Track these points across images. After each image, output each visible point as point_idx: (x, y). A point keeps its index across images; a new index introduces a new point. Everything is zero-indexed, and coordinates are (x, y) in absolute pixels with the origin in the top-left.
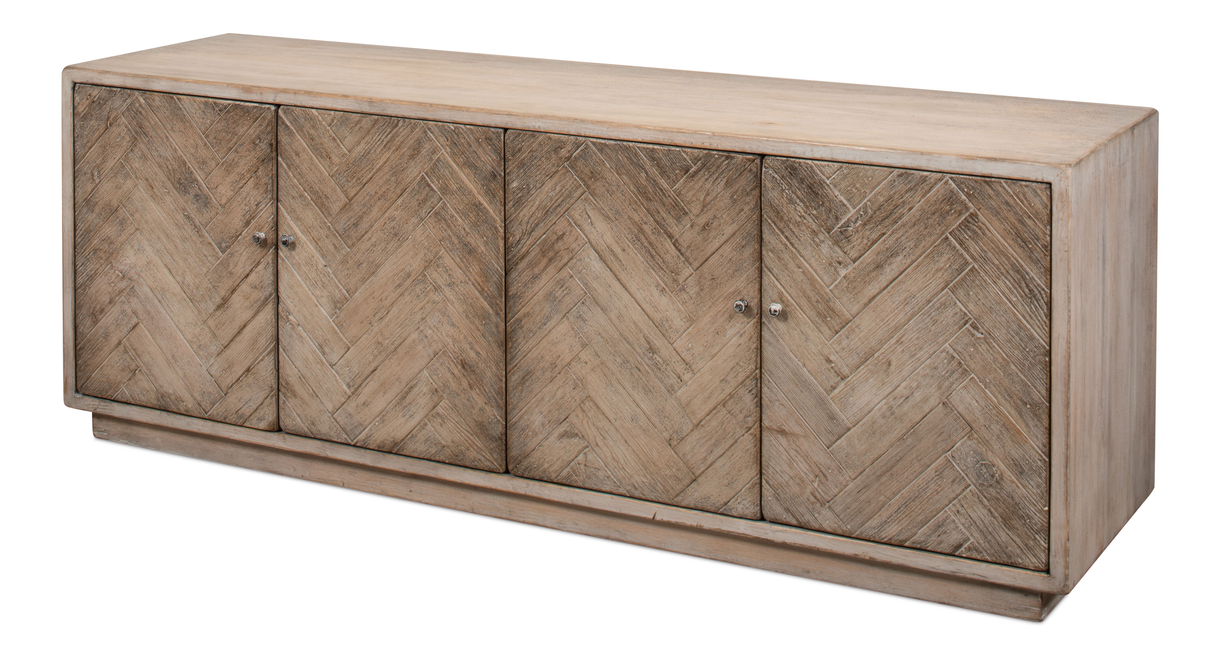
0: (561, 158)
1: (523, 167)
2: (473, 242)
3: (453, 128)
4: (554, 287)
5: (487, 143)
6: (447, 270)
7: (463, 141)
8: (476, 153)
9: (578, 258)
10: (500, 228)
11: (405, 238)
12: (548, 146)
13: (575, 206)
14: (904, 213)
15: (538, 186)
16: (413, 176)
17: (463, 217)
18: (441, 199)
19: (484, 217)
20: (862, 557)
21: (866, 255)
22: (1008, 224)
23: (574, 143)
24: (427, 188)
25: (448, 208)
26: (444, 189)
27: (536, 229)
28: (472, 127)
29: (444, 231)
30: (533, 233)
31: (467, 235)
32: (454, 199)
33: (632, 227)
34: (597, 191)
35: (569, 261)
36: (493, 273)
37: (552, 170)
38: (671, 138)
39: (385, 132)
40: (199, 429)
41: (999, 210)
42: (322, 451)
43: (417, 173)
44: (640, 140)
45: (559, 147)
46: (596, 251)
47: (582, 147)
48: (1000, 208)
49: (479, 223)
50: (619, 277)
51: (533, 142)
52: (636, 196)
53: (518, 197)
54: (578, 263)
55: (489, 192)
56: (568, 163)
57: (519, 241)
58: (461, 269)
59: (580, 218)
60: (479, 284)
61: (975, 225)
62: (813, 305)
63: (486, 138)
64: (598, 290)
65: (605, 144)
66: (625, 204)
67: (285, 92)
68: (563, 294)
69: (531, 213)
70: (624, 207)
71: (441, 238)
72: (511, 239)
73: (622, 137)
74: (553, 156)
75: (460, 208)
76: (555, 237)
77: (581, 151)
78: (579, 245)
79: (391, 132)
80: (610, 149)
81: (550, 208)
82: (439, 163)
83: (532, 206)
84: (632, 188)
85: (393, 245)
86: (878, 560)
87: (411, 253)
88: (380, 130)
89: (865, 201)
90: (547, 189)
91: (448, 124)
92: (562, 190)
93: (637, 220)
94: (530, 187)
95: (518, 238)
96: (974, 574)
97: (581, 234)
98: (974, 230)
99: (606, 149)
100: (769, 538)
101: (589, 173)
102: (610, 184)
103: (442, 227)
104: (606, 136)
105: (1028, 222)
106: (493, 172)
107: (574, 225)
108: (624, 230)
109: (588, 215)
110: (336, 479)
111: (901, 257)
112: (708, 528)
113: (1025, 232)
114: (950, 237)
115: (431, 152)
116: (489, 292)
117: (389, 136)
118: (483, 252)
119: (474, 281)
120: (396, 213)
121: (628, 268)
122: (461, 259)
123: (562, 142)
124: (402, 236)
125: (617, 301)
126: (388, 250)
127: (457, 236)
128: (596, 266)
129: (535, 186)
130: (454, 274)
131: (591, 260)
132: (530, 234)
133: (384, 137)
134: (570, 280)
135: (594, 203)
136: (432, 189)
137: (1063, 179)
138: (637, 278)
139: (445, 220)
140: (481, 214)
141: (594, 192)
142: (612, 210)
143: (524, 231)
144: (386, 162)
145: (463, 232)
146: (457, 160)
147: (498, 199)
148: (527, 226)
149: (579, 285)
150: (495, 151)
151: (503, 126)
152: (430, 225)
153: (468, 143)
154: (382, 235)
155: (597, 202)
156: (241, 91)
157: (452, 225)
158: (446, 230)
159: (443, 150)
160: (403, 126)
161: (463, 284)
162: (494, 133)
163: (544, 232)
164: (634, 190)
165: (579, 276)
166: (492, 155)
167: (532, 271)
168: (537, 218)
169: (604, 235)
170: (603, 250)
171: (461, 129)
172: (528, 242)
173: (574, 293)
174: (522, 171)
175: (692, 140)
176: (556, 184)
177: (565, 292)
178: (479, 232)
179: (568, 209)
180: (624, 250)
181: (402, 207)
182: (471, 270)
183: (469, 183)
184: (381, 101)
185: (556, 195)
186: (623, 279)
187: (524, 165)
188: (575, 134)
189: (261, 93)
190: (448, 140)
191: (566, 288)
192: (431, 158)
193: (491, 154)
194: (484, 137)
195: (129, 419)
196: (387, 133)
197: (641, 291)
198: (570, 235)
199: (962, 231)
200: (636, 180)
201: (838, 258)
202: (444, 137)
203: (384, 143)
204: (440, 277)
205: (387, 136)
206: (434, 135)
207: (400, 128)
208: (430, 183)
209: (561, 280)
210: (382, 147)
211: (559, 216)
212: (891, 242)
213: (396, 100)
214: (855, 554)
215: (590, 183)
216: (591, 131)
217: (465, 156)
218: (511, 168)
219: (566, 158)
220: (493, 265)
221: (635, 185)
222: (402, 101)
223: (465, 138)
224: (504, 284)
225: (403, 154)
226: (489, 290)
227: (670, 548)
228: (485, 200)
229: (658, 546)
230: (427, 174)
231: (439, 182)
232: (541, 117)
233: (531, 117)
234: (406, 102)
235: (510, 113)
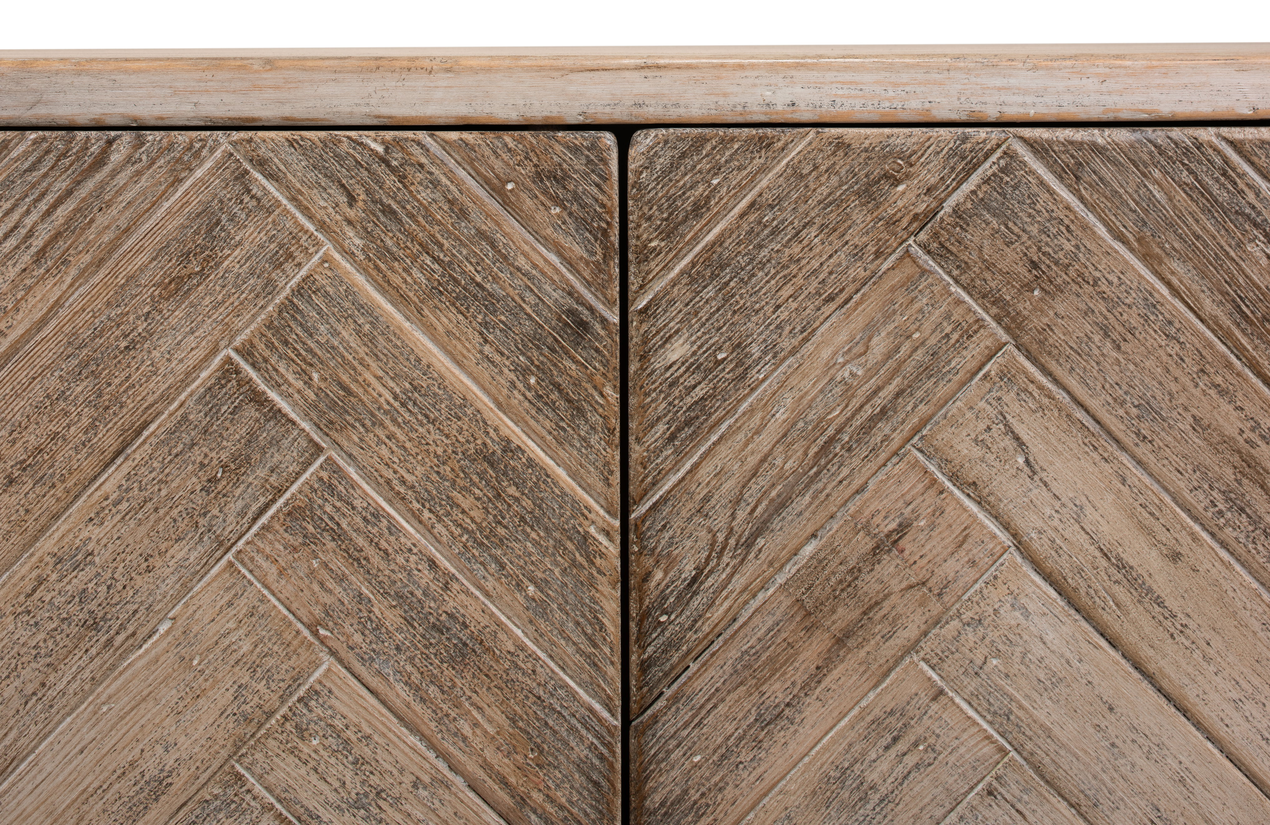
0: (892, 222)
1: (713, 277)
2: (472, 613)
3: (380, 149)
4: (857, 748)
5: (545, 192)
6: (347, 742)
7: (425, 195)
8: (493, 244)
9: (967, 616)
10: (602, 538)
11: (140, 636)
12: (834, 180)
13: (953, 408)
15: (786, 344)
16: (181, 369)
17: (426, 514)
18: (319, 450)
19: (527, 503)
23: (953, 153)
24: (251, 412)
25: (353, 485)
26: (333, 406)
27: (776, 524)
28: (469, 136)
29: (331, 584)
30: (761, 542)
31: (446, 587)
32: (380, 442)
33: (1208, 459)
34: (1057, 336)
35: (925, 634)
36: (572, 729)
37: (852, 273)
39: (43, 195)
43: (200, 353)
44: (1246, 112)
45: (886, 176)
46: (1048, 577)
47: (987, 168)
49: (501, 531)
50: (1151, 668)
51: (763, 170)
52: (1226, 337)
53: (689, 400)
54: (970, 636)
55: (555, 396)
56: (923, 236)
57: (694, 580)
58: (414, 729)
59: (977, 452)
60: (504, 782)
63: (538, 176)
64: (1056, 730)
65: (1095, 148)
66: (1178, 373)
68: (900, 770)
69: (752, 461)
70: (1174, 387)
71: (318, 611)
72: (659, 575)
73: (1166, 110)
74: (858, 216)
75: (409, 478)
76: (864, 544)
77: (986, 181)
78: (973, 563)
79: (69, 193)
80: (1115, 163)
81: (839, 431)
82: (310, 301)
83: (758, 432)
84: (1209, 306)
85: (82, 669)
87: (169, 695)
88: (17, 192)
90: (826, 353)
91: (353, 134)
92: (897, 349)
93: (1231, 431)
94: (748, 355)
95: (689, 570)
97: (981, 516)
99: (1098, 163)
101: (1022, 270)
102: (1112, 303)
103: (325, 565)
104: (1095, 114)
106: (571, 312)
107: (948, 484)
108: (1174, 476)
109: (1017, 438)
115: (271, 261)
116: (549, 807)
117: (62, 212)
118: (522, 648)
119: (481, 774)
120: (96, 532)
121: (1192, 625)
122: (418, 689)
123: (900, 155)
124: (122, 627)
125: (1141, 762)
126: (52, 693)
127: (399, 596)
128: (1050, 637)
129: (771, 348)
130: (381, 755)
131: (1027, 614)
132: (749, 544)
133: (34, 216)
134: (935, 707)
135: (1041, 388)
136: (277, 414)
138: (1231, 659)
139: (338, 535)
140: (512, 490)
141: (1041, 343)
142: (1122, 403)
143: (721, 537)
144: (43, 322)
145: (426, 576)
146: (396, 280)
147: (595, 418)
148: (733, 516)
149: (975, 723)
150: (583, 224)
151: (621, 115)
152: (265, 565)
153: (451, 203)
154: (23, 634)
155: (1056, 381)
157: (370, 551)
158: (341, 579)
159: (328, 247)
160: (129, 160)
161: (423, 793)
162: (575, 150)
163: (810, 530)
164: (1219, 312)
165: (972, 685)
166: (566, 242)
167: (755, 697)
168: (781, 476)
169: (1088, 510)
170: (1080, 571)
171: (416, 150)
172: (739, 582)
173: (952, 759)
174: (709, 292)
176: (871, 329)
177: (910, 760)
178: (502, 567)
179: (924, 422)
180: (1175, 557)
181: (124, 506)
182: (467, 730)
183: (457, 371)
185: (871, 372)
186: (1170, 671)
187: (722, 267)
188: (954, 117)
190: (352, 200)
191: (916, 744)
192: (269, 282)
193: (561, 239)
194: (527, 170)
196: (50, 198)
197: (1249, 707)
198: (932, 526)
200: (1228, 272)
202: (334, 190)
203: (37, 243)
204: (314, 778)
205: (48, 213)
206: (288, 187)
207: (114, 174)
208: (263, 387)
209: (892, 713)
210: (26, 258)
211: (883, 456)
213: (92, 60)
215: (1024, 307)
216: (1029, 100)
217: (436, 260)
218: (658, 286)
219: (916, 217)
220: (574, 696)
221: (1225, 294)
222: (127, 60)
223: (435, 184)
224: (618, 766)
225: (130, 278)
226: (551, 800)
228: (530, 432)
230: (246, 352)
231: (308, 383)
232: (798, 66)
233: (753, 66)
234: (145, 60)
235: (650, 62)
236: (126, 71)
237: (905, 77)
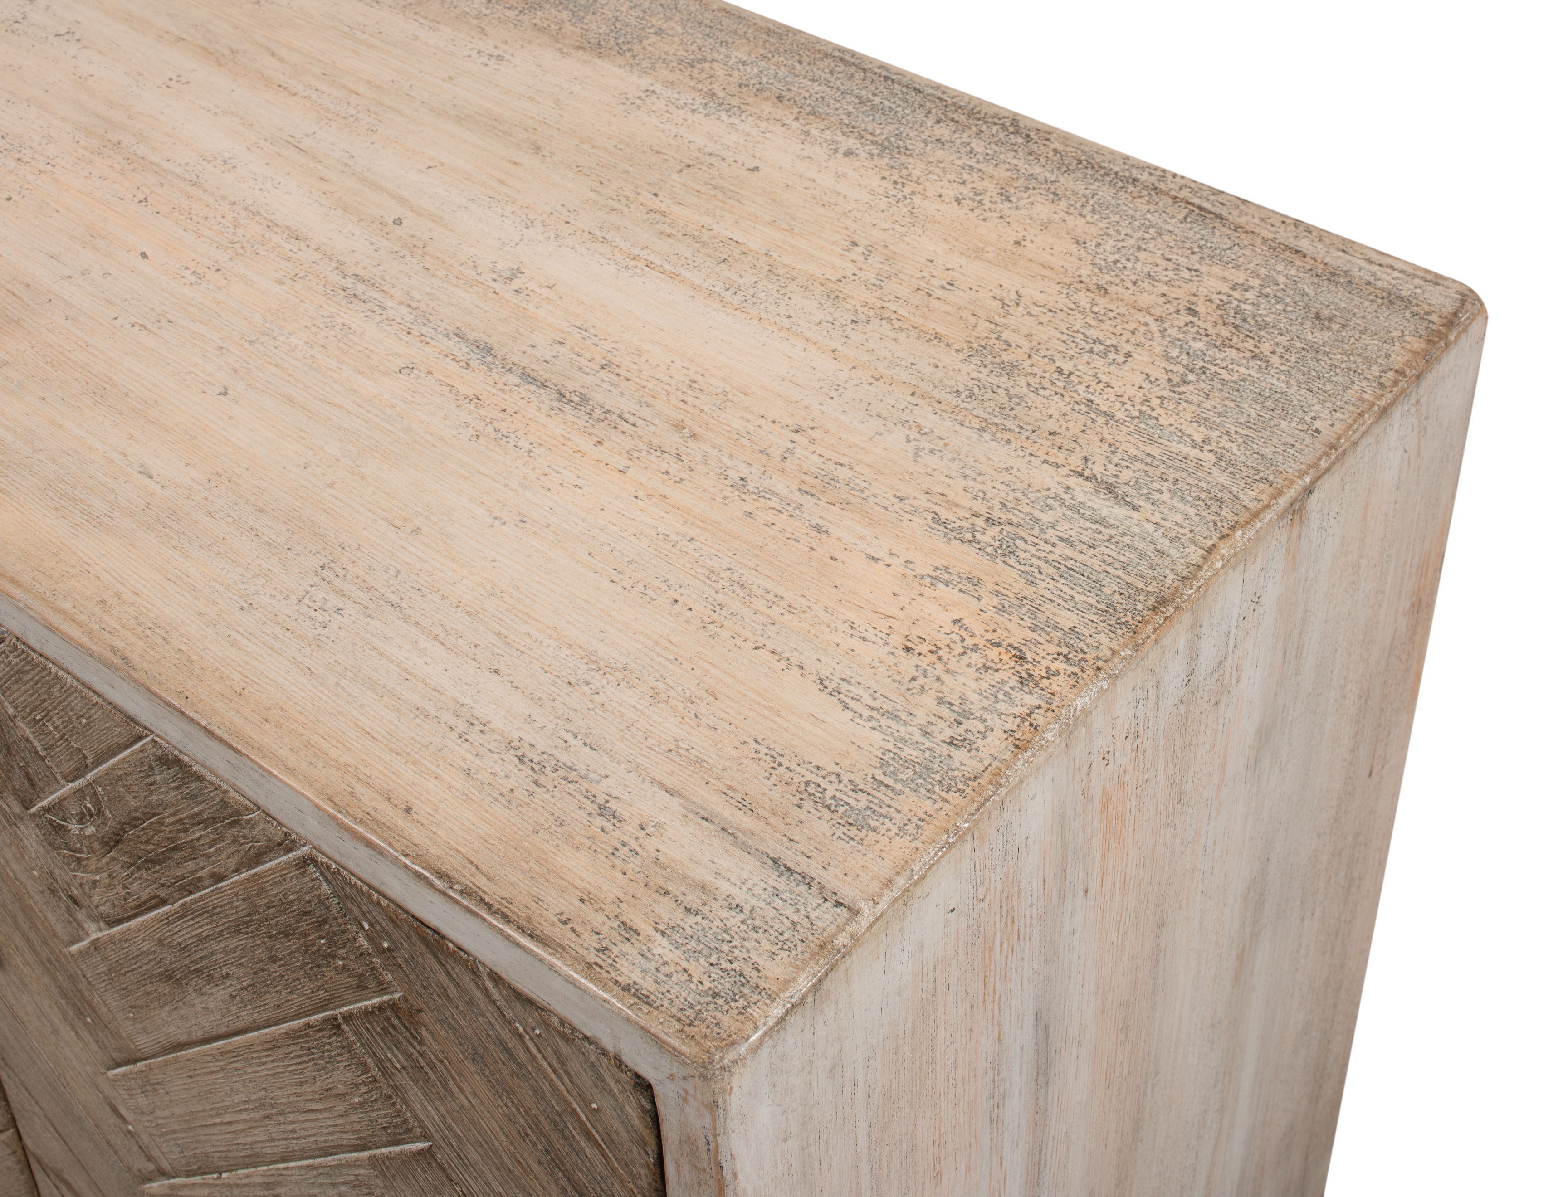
14: (200, 879)
21: (133, 923)
22: (518, 1109)
41: (481, 1051)
48: (486, 1049)
61: (414, 1048)
62: (43, 963)
89: (90, 776)
98: (409, 1056)
105: (582, 1144)
111: (221, 993)
113: (580, 1170)
114: (345, 1027)
199: (377, 1037)
201: (69, 885)
212: (186, 931)
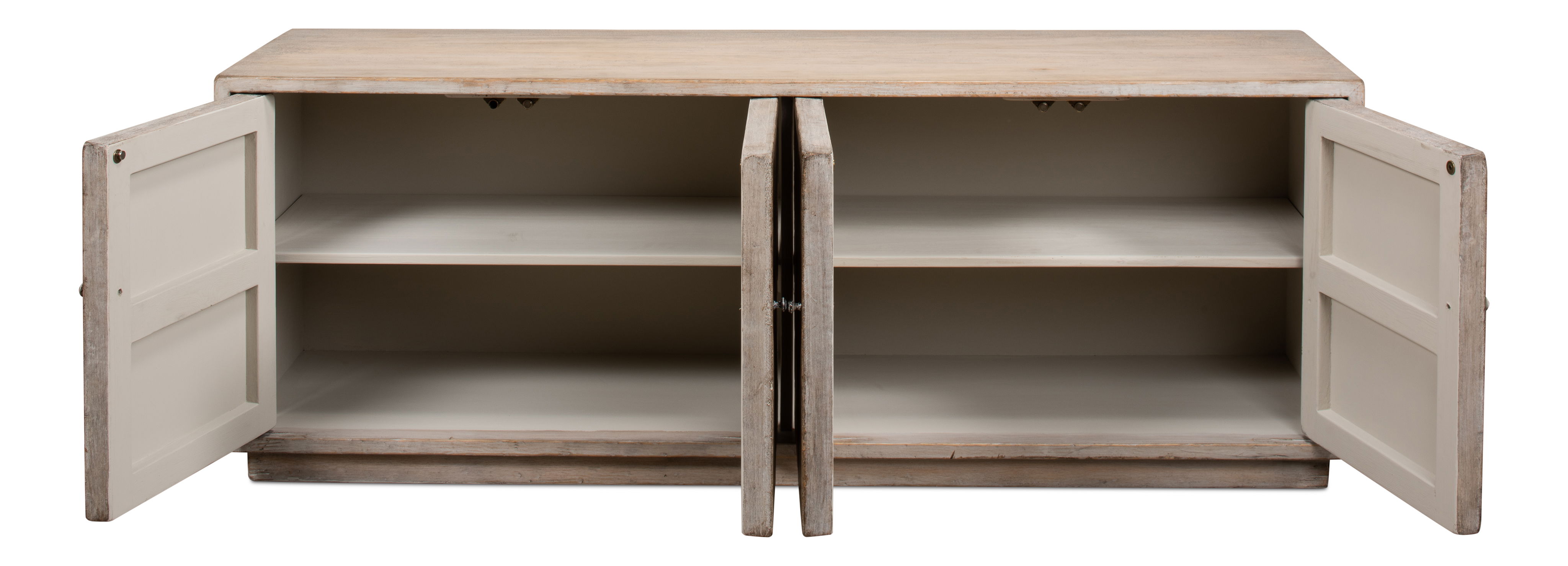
20: (1167, 458)
38: (973, 91)
40: (404, 451)
42: (564, 450)
67: (519, 81)
86: (1183, 458)
96: (1275, 455)
100: (1073, 457)
110: (573, 477)
112: (1010, 458)
137: (1359, 93)
151: (786, 94)
156: (462, 85)
175: (995, 90)
184: (640, 81)
189: (488, 85)
195: (309, 453)
213: (656, 79)
214: (1160, 457)
216: (885, 92)
222: (664, 80)
227: (961, 484)
229: (948, 484)
232: (829, 83)
233: (818, 83)
234: (669, 79)
235: (793, 81)
236: (665, 83)
237: (855, 86)
